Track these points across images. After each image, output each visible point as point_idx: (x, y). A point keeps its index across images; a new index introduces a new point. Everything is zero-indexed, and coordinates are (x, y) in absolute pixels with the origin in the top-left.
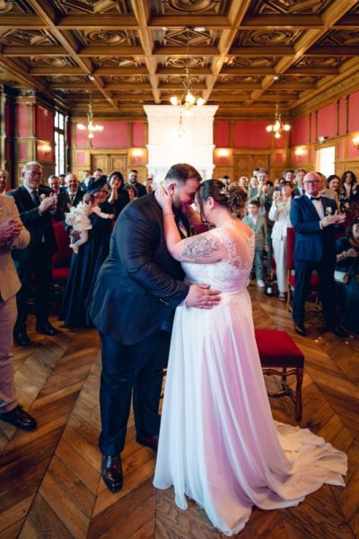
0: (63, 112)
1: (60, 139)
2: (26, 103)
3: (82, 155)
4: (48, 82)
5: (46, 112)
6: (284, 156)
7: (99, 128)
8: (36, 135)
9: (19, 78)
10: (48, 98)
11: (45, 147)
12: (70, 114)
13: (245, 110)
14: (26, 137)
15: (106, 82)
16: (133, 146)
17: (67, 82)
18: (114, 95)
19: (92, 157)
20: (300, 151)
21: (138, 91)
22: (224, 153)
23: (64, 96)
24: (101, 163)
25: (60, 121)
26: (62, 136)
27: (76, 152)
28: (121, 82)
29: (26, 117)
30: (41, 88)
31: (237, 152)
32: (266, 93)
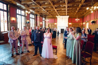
1: (44, 22)
2: (38, 16)
3: (47, 24)
4: (41, 13)
5: (41, 18)
6: (81, 24)
8: (40, 21)
9: (37, 13)
10: (42, 16)
11: (41, 23)
12: (45, 18)
13: (74, 16)
14: (38, 22)
15: (50, 13)
16: (55, 23)
17: (44, 13)
18: (52, 15)
19: (49, 25)
20: (84, 23)
21: (55, 14)
22: (70, 24)
23: (44, 15)
24: (50, 25)
26: (44, 21)
27: (46, 24)
28: (52, 13)
29: (38, 19)
30: (40, 14)
31: (73, 24)
32: (77, 13)
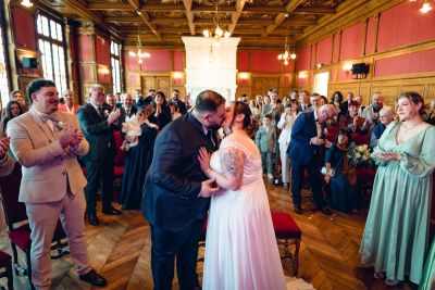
0: (117, 41)
1: (116, 64)
2: (87, 33)
3: (134, 77)
4: (103, 16)
5: (103, 41)
6: (290, 79)
7: (147, 55)
8: (96, 60)
9: (80, 12)
10: (103, 30)
11: (104, 70)
12: (122, 42)
13: (262, 41)
14: (88, 62)
15: (151, 17)
16: (174, 70)
17: (119, 16)
18: (158, 27)
19: (142, 78)
20: (303, 75)
21: (177, 25)
22: (245, 76)
23: (117, 27)
24: (150, 84)
25: (115, 48)
26: (117, 62)
27: (129, 75)
28: (163, 16)
29: (87, 45)
30: (98, 21)
31: (256, 76)
32: (278, 28)
